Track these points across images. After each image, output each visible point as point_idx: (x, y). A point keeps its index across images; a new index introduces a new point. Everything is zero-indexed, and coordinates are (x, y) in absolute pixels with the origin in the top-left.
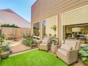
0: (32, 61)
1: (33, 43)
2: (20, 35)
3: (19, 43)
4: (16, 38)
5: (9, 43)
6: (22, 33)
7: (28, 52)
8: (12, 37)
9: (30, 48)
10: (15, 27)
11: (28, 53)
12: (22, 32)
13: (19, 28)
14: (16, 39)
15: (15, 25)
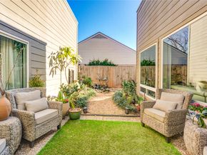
0: (109, 146)
1: (134, 104)
2: (115, 80)
3: (108, 97)
4: (107, 87)
5: (90, 95)
6: (120, 77)
7: (114, 120)
8: (101, 83)
9: (122, 112)
10: (108, 65)
11: (113, 122)
12: (120, 74)
13: (115, 66)
14: (107, 89)
15: (109, 61)
